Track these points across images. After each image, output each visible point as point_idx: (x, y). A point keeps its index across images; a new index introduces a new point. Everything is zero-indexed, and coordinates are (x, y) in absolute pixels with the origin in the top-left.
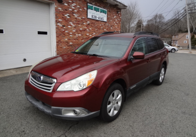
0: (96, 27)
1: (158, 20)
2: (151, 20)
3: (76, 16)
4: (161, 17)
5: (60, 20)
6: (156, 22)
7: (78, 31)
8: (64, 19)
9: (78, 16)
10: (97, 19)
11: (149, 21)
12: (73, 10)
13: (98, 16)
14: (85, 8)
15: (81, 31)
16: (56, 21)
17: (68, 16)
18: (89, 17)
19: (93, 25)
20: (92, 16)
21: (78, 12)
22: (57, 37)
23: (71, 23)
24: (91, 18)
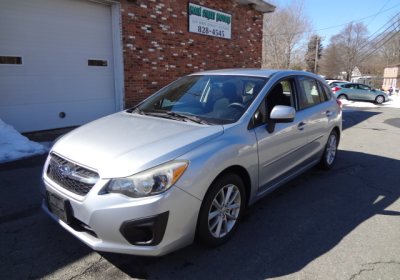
0: (208, 51)
1: (354, 36)
2: (339, 36)
3: (165, 28)
4: (360, 28)
5: (131, 37)
6: (349, 40)
7: (169, 59)
8: (140, 34)
9: (169, 30)
10: (210, 34)
11: (333, 38)
12: (159, 16)
13: (211, 29)
14: (185, 13)
15: (175, 58)
16: (124, 39)
17: (149, 29)
18: (191, 30)
19: (200, 46)
20: (200, 28)
21: (170, 20)
22: (125, 70)
23: (155, 43)
24: (197, 31)
